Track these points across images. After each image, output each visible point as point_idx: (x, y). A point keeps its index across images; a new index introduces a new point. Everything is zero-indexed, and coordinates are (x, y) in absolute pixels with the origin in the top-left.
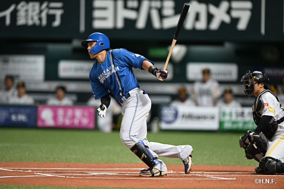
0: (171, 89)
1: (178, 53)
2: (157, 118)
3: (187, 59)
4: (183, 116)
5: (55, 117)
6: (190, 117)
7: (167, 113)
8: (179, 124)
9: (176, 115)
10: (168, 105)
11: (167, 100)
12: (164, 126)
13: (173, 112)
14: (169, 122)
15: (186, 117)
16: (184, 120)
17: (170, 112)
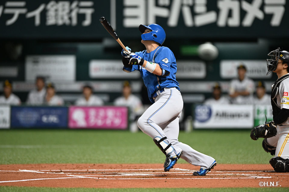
0: (205, 87)
2: (190, 117)
4: (217, 114)
5: (87, 118)
6: (224, 115)
7: (201, 111)
8: (213, 123)
9: (210, 114)
10: (202, 103)
11: (200, 98)
12: (197, 125)
13: (207, 110)
14: (203, 121)
15: (220, 116)
16: (218, 119)
17: (204, 110)
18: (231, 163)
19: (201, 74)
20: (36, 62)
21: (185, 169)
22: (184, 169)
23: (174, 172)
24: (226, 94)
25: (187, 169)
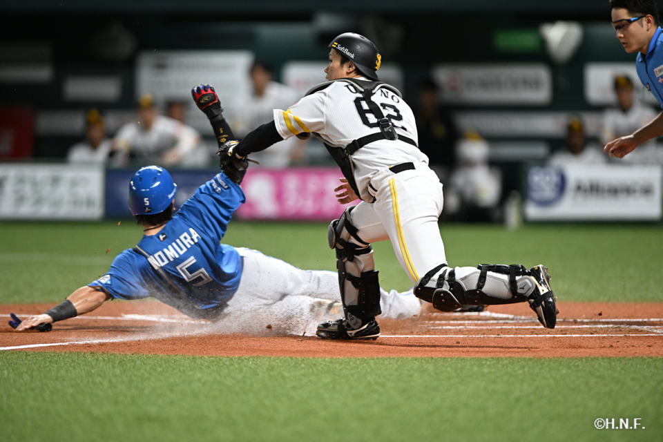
0: (550, 124)
1: (563, 41)
2: (515, 192)
3: (585, 55)
4: (579, 188)
5: (279, 196)
6: (594, 189)
7: (540, 181)
8: (569, 207)
9: (562, 185)
10: (542, 162)
11: (540, 150)
12: (533, 211)
13: (555, 179)
14: (545, 203)
15: (585, 191)
16: (580, 199)
17: (548, 178)
18: (609, 300)
19: (542, 94)
20: (161, 67)
21: (503, 313)
22: (500, 313)
23: (479, 320)
24: (595, 141)
25: (506, 313)
